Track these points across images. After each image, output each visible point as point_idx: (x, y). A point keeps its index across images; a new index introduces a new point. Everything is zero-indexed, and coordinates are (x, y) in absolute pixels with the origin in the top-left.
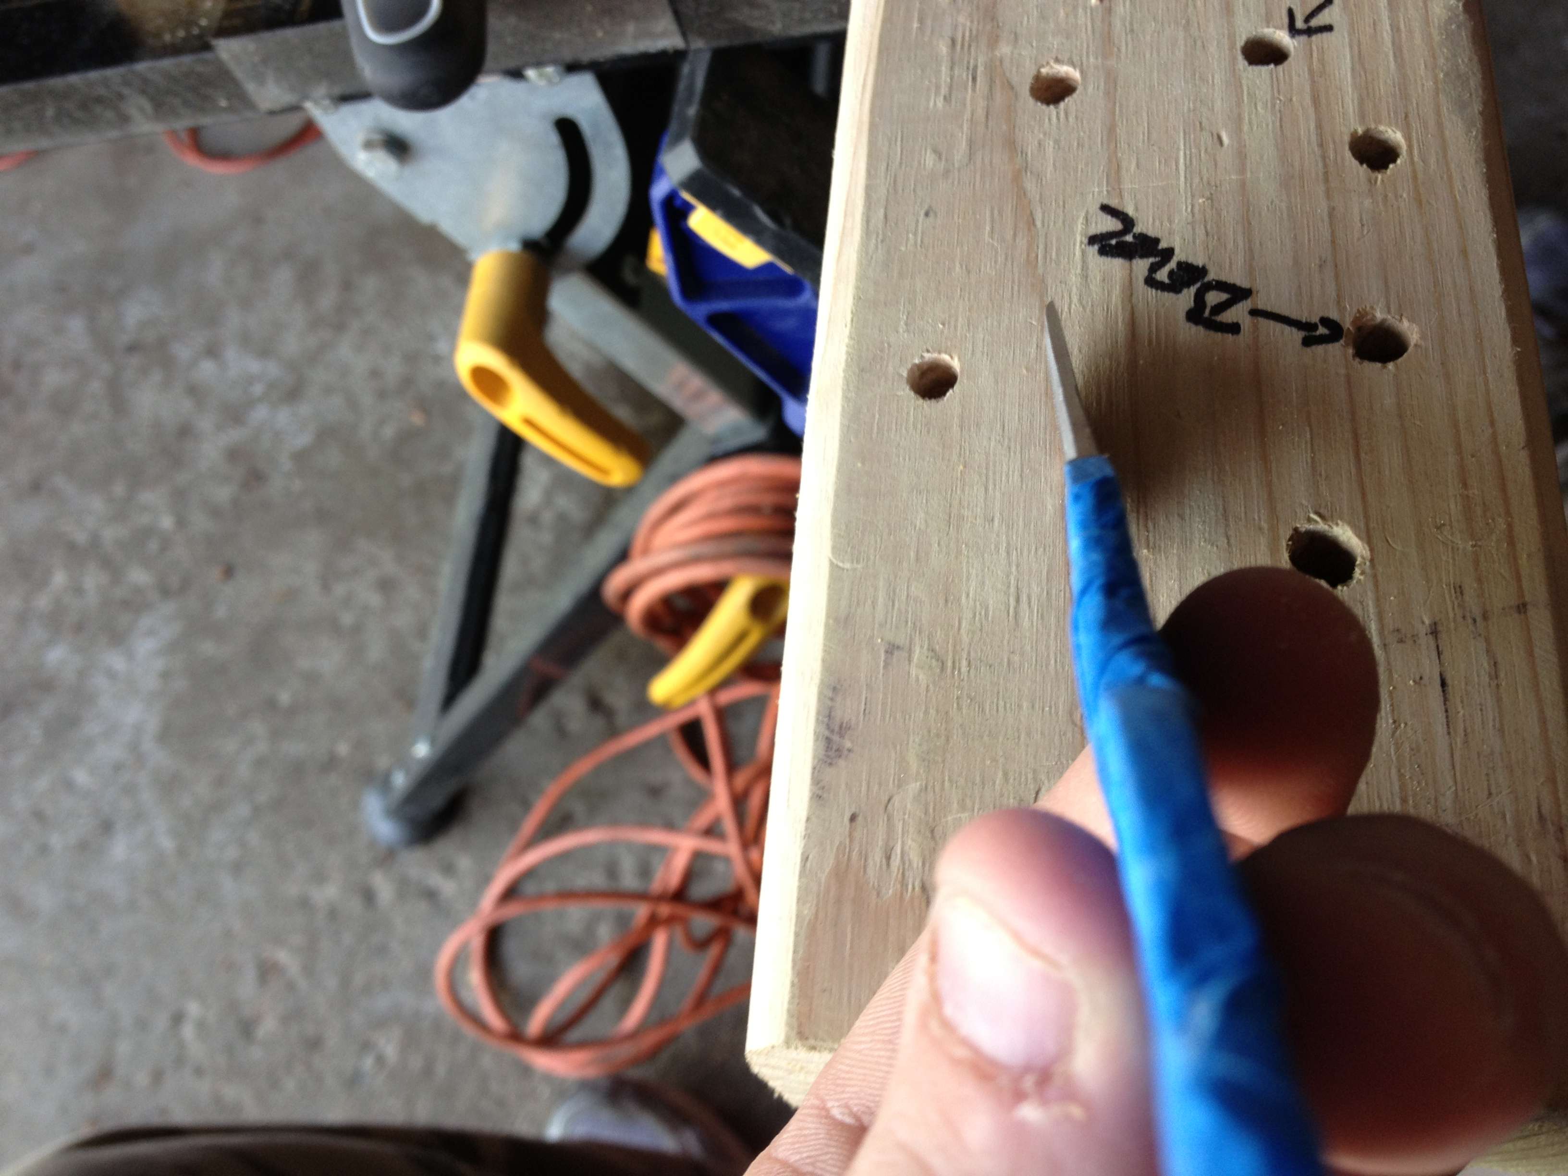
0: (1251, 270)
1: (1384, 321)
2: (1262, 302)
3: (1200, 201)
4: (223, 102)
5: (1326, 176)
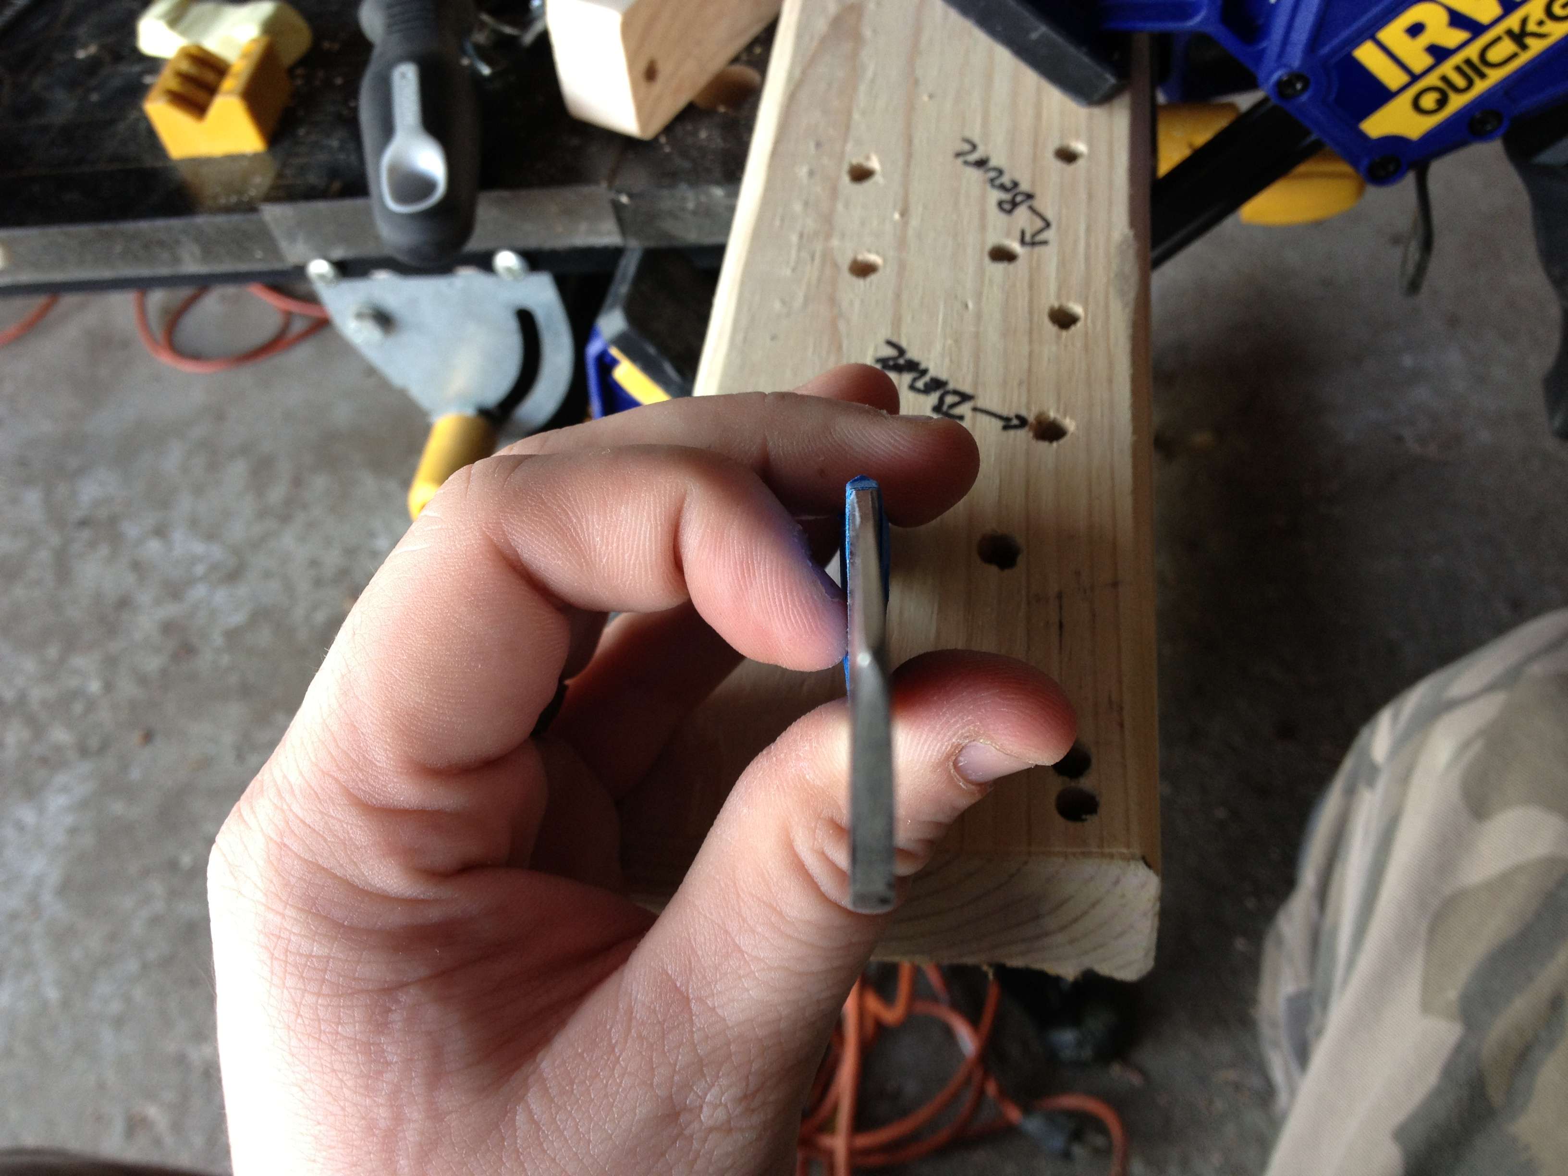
0: (976, 384)
1: (1055, 419)
2: (981, 403)
3: (949, 342)
4: (259, 254)
5: (1031, 332)
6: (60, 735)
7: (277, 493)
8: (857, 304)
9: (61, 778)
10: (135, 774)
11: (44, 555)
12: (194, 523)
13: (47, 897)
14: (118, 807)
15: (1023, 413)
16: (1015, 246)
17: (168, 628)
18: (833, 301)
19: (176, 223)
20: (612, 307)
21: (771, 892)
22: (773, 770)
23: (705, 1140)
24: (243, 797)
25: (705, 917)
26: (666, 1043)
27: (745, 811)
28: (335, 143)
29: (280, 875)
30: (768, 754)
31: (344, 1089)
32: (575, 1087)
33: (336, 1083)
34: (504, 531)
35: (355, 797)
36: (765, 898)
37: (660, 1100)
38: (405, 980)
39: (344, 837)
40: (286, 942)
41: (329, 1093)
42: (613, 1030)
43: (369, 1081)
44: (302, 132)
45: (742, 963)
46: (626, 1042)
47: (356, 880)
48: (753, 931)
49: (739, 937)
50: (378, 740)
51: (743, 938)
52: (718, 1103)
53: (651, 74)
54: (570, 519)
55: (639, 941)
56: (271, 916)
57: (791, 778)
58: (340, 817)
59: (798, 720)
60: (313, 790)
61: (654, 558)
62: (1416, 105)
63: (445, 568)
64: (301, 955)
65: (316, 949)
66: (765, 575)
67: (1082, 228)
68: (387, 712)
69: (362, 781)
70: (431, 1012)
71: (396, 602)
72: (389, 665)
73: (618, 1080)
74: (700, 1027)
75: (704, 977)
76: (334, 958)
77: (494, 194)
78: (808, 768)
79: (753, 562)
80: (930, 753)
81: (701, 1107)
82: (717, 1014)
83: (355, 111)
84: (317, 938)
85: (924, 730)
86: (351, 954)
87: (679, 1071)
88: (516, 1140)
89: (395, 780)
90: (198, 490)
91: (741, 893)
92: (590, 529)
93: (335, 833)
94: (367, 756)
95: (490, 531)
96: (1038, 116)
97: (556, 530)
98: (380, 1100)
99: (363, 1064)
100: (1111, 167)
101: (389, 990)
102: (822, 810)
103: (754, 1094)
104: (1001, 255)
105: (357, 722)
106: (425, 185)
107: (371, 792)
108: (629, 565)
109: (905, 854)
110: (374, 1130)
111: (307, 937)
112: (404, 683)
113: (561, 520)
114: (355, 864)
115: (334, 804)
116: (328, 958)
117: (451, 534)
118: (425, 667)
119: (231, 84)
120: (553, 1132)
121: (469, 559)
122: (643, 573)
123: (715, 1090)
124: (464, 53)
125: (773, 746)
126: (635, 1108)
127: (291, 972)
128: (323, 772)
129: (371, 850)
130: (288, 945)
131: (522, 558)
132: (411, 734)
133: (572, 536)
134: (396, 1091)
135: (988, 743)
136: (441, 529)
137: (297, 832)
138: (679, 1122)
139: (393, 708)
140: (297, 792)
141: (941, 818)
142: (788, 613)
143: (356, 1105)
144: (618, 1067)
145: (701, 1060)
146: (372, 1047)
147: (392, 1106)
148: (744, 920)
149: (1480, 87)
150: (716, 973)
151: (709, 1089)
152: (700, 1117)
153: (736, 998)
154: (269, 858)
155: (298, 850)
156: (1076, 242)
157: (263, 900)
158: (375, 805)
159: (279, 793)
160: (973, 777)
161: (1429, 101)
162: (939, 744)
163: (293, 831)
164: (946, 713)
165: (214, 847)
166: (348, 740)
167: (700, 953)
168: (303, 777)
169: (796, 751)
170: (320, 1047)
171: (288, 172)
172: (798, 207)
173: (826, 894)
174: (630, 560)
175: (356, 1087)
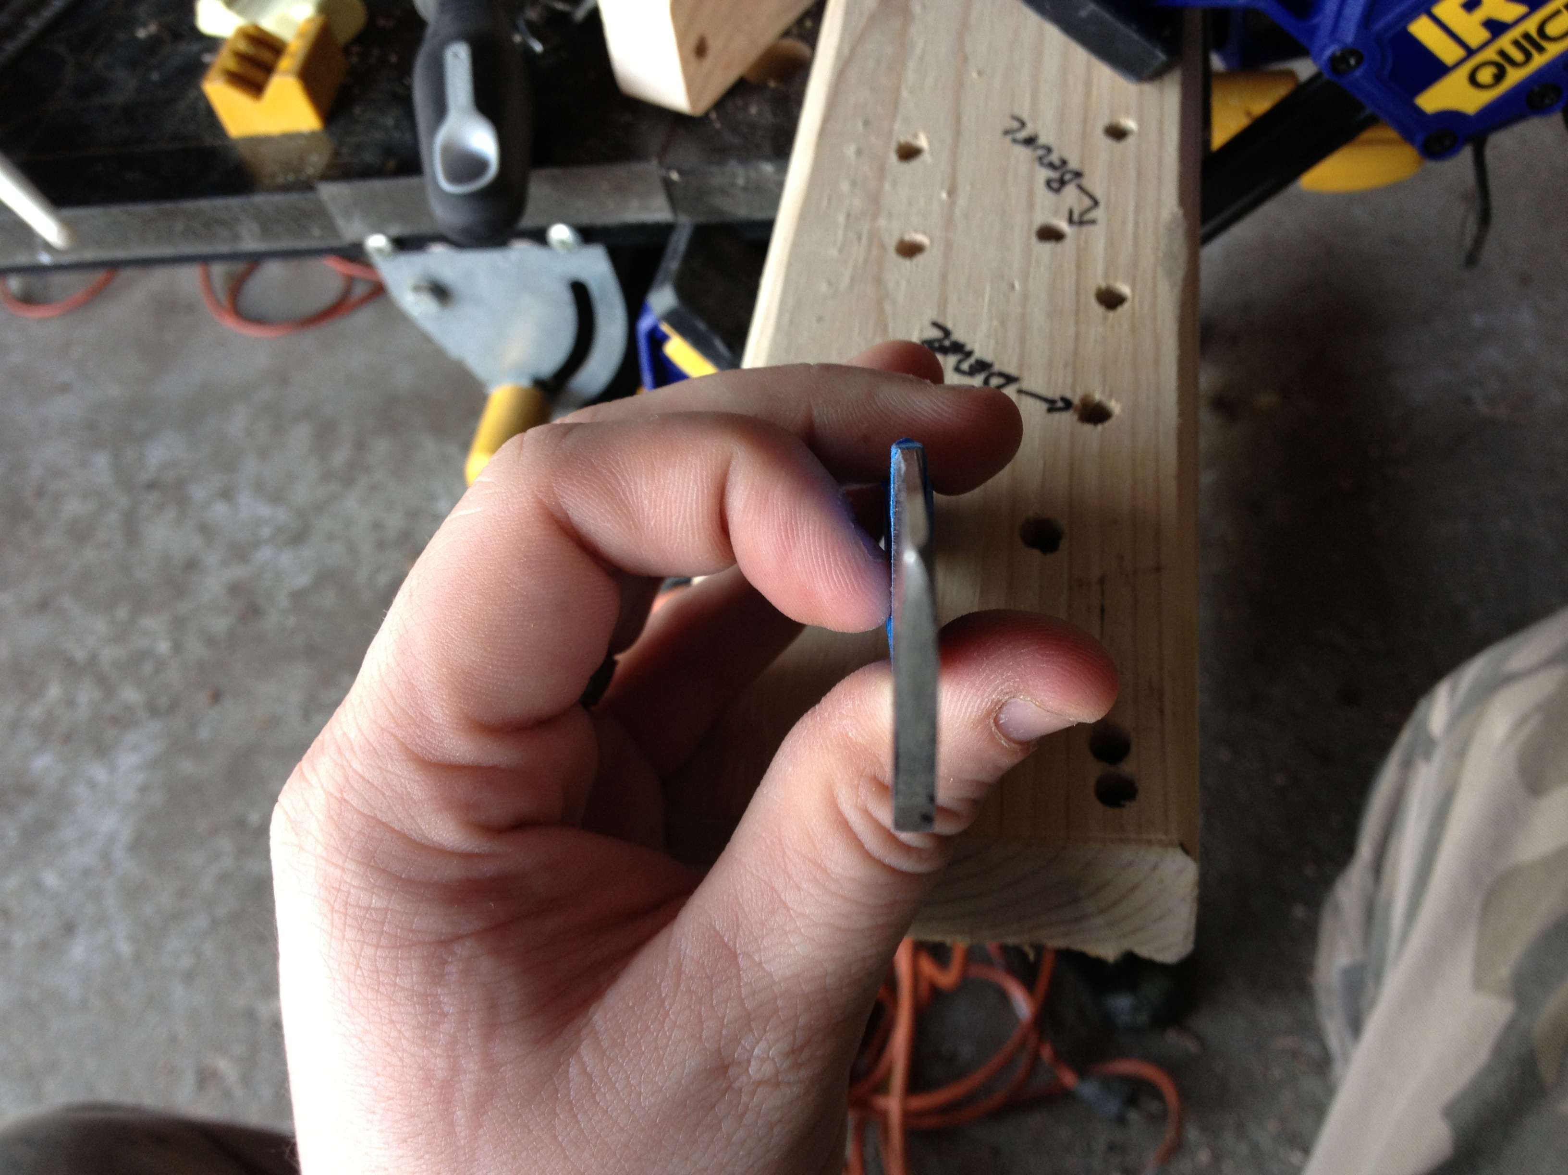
0: (1021, 366)
1: (1100, 401)
2: (1026, 385)
3: (995, 323)
4: (316, 232)
5: (1077, 313)
6: (131, 695)
7: (340, 457)
8: (903, 284)
9: (132, 737)
10: (204, 733)
11: (113, 517)
12: (259, 487)
13: (119, 853)
14: (187, 766)
15: (1068, 395)
16: (1063, 225)
17: (235, 589)
18: (879, 281)
19: (235, 202)
20: (662, 283)
21: (816, 849)
22: (817, 729)
23: (754, 1093)
24: (305, 757)
25: (752, 874)
26: (714, 997)
27: (790, 770)
28: (390, 122)
29: (339, 829)
30: (812, 713)
31: (402, 1040)
32: (626, 1039)
33: (394, 1034)
34: (554, 494)
35: (413, 752)
36: (810, 856)
37: (708, 1054)
38: (460, 932)
39: (402, 792)
40: (346, 894)
41: (388, 1044)
42: (663, 984)
43: (427, 1033)
44: (357, 110)
45: (788, 919)
46: (675, 996)
47: (414, 834)
48: (799, 889)
49: (785, 894)
50: (434, 697)
51: (789, 894)
52: (766, 1056)
53: (701, 50)
54: (618, 480)
55: (688, 898)
56: (331, 870)
57: (834, 736)
58: (398, 772)
59: (842, 681)
60: (372, 746)
61: (701, 520)
62: (1473, 79)
63: (498, 530)
64: (360, 907)
65: (375, 902)
66: (809, 535)
67: (1131, 209)
68: (444, 670)
69: (419, 737)
70: (486, 964)
71: (452, 564)
72: (445, 624)
73: (668, 1033)
74: (748, 982)
75: (751, 933)
76: (391, 910)
77: (545, 172)
78: (851, 725)
79: (796, 523)
80: (969, 709)
81: (749, 1061)
82: (763, 969)
83: (409, 89)
84: (375, 890)
85: (964, 686)
86: (408, 906)
87: (728, 1024)
88: (570, 1092)
89: (451, 736)
90: (263, 453)
91: (786, 850)
92: (639, 492)
93: (394, 787)
94: (424, 713)
95: (541, 494)
96: (1088, 94)
97: (605, 493)
98: (438, 1051)
99: (420, 1015)
100: (1161, 145)
101: (446, 943)
102: (865, 768)
103: (802, 1048)
104: (1049, 234)
105: (414, 679)
106: (476, 165)
107: (428, 748)
108: (676, 527)
109: (948, 813)
110: (432, 1081)
111: (366, 889)
112: (460, 641)
113: (610, 483)
114: (413, 818)
115: (392, 759)
116: (386, 910)
117: (505, 498)
118: (479, 626)
119: (288, 64)
120: (605, 1085)
121: (522, 521)
122: (690, 535)
123: (763, 1045)
124: (516, 28)
125: (817, 707)
126: (684, 1061)
127: (350, 924)
128: (382, 729)
129: (428, 805)
130: (347, 898)
131: (572, 521)
132: (466, 691)
133: (621, 499)
134: (453, 1042)
135: (1029, 699)
136: (495, 492)
137: (356, 786)
138: (727, 1076)
139: (449, 666)
140: (356, 749)
141: (984, 777)
142: (831, 573)
143: (413, 1055)
144: (667, 1020)
145: (749, 1015)
146: (429, 998)
147: (449, 1057)
148: (790, 876)
149: (1539, 61)
150: (763, 929)
151: (758, 1043)
152: (748, 1072)
153: (782, 953)
154: (330, 813)
155: (358, 804)
156: (1124, 223)
157: (324, 854)
158: (431, 760)
159: (339, 750)
160: (1015, 735)
161: (1486, 75)
162: (979, 701)
163: (352, 787)
164: (986, 669)
165: (277, 805)
166: (406, 697)
167: (747, 909)
168: (363, 734)
169: (839, 709)
170: (379, 998)
171: (345, 150)
172: (845, 186)
173: (870, 851)
174: (677, 523)
175: (414, 1038)
